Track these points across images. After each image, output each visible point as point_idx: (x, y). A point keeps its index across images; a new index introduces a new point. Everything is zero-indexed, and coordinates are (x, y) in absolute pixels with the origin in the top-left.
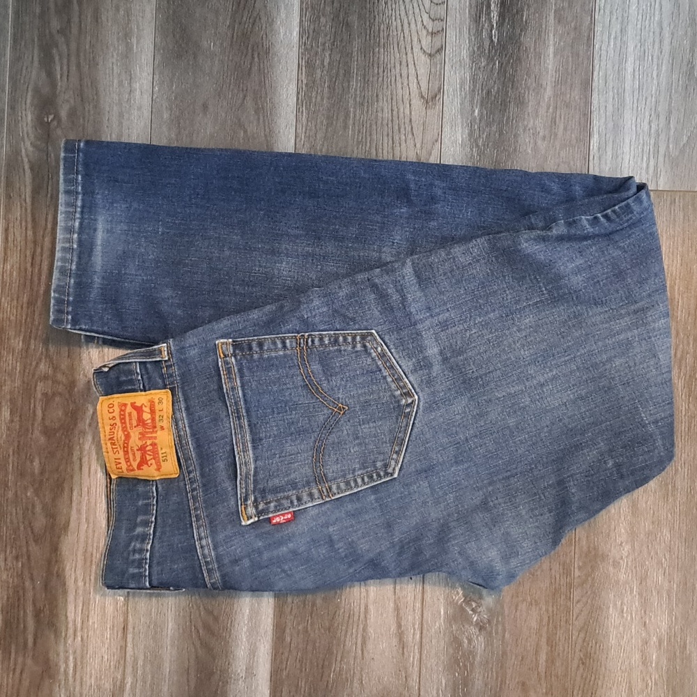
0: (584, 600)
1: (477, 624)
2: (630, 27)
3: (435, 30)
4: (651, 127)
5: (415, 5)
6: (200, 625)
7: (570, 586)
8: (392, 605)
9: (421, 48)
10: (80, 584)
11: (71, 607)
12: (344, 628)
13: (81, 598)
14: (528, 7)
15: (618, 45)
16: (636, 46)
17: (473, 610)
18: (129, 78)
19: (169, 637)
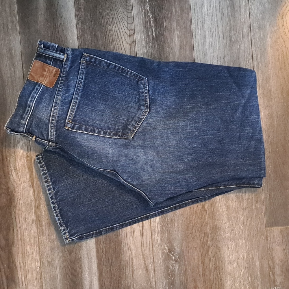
0: (214, 245)
1: (175, 259)
2: (206, 24)
3: (131, 34)
4: (218, 62)
5: (122, 25)
6: (70, 274)
7: (208, 241)
8: (142, 257)
9: (126, 42)
10: (22, 264)
11: (19, 273)
12: (125, 268)
13: (23, 269)
14: (165, 21)
15: (202, 32)
16: (209, 32)
17: (172, 255)
18: (13, 67)
19: (58, 280)
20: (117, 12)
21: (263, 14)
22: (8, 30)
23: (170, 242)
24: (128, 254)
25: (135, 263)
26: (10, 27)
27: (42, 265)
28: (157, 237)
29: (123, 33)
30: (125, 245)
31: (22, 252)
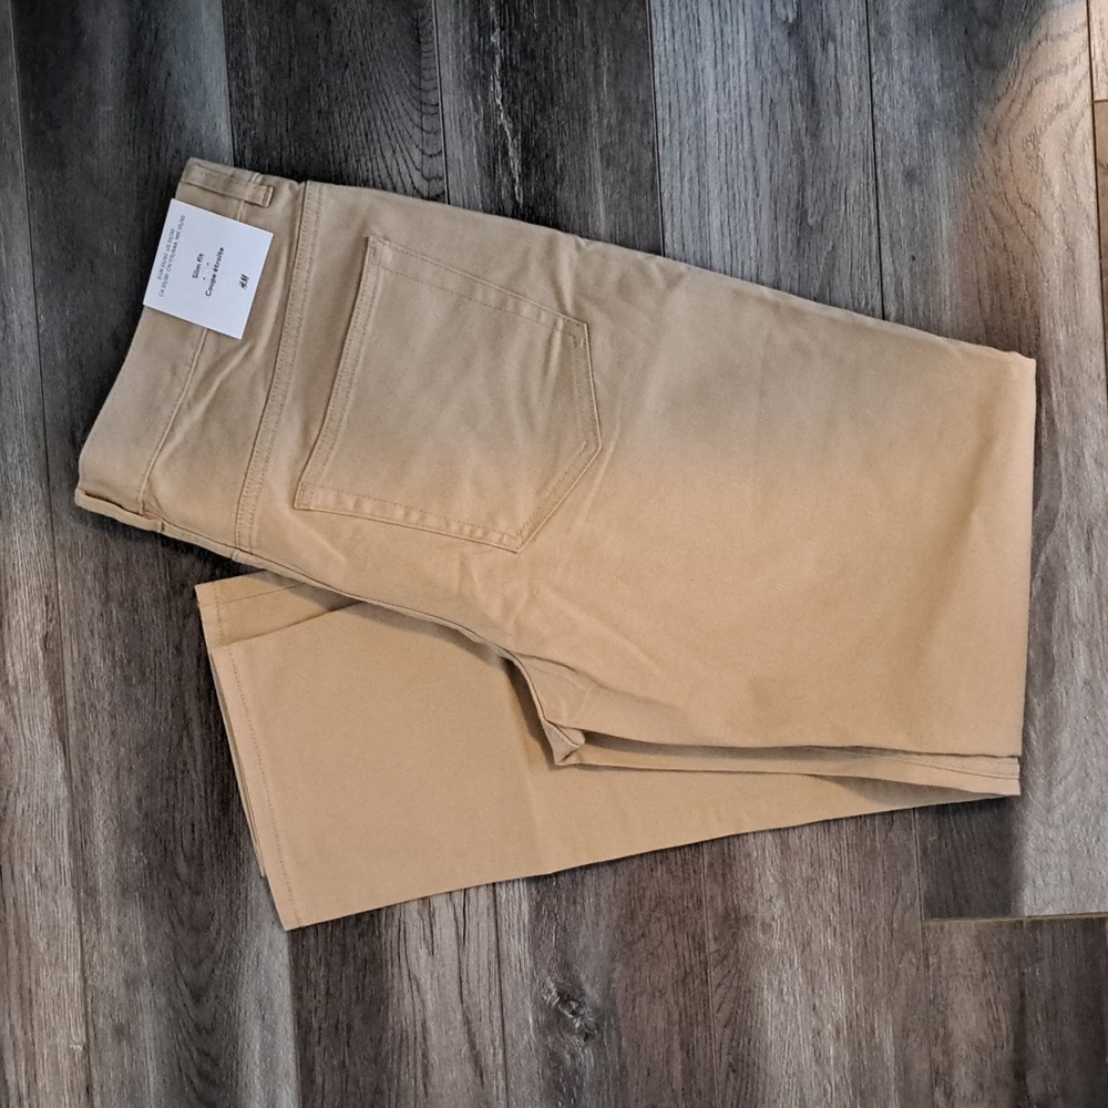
0: (727, 982)
1: (581, 1031)
2: (709, 162)
3: (433, 194)
5: (401, 161)
6: (193, 1073)
7: (705, 965)
8: (459, 1016)
10: (19, 1033)
12: (396, 1057)
13: (23, 1053)
14: (562, 147)
15: (696, 189)
16: (721, 189)
17: (573, 1013)
19: (152, 1095)
20: (384, 112)
21: (924, 126)
23: (566, 967)
24: (408, 1007)
25: (433, 1038)
27: (92, 1039)
28: (517, 947)
29: (405, 190)
30: (400, 973)
31: (20, 988)
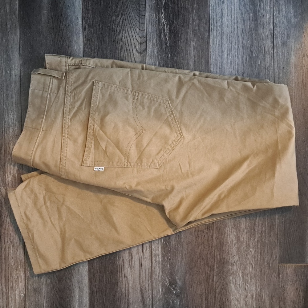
0: (220, 281)
1: (176, 294)
2: (225, 36)
3: (142, 42)
5: (133, 31)
6: (57, 303)
7: (213, 275)
8: (139, 289)
9: (137, 50)
12: (119, 300)
13: (5, 296)
14: (181, 30)
15: (220, 44)
16: (228, 45)
17: (173, 289)
18: (9, 69)
20: (128, 17)
21: (288, 29)
22: (6, 29)
23: (172, 275)
24: (124, 286)
25: (131, 295)
26: (8, 26)
27: (27, 293)
28: (157, 268)
29: (134, 40)
30: (122, 275)
31: (5, 276)
